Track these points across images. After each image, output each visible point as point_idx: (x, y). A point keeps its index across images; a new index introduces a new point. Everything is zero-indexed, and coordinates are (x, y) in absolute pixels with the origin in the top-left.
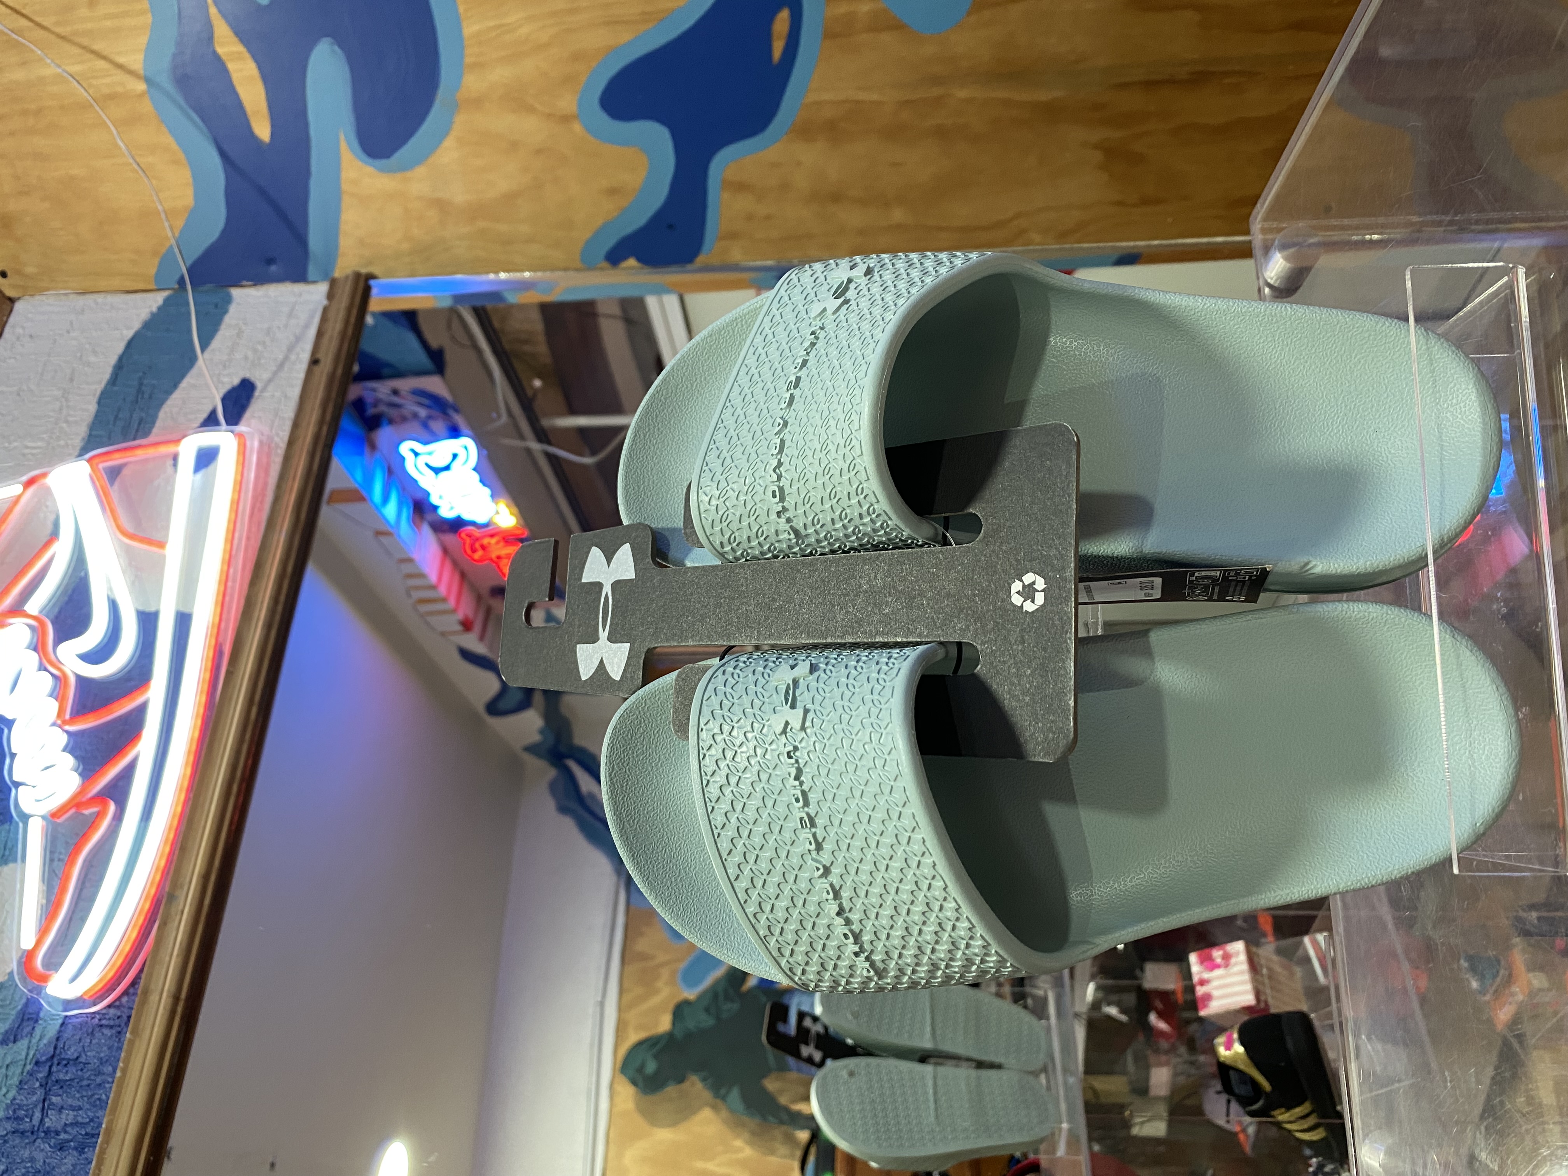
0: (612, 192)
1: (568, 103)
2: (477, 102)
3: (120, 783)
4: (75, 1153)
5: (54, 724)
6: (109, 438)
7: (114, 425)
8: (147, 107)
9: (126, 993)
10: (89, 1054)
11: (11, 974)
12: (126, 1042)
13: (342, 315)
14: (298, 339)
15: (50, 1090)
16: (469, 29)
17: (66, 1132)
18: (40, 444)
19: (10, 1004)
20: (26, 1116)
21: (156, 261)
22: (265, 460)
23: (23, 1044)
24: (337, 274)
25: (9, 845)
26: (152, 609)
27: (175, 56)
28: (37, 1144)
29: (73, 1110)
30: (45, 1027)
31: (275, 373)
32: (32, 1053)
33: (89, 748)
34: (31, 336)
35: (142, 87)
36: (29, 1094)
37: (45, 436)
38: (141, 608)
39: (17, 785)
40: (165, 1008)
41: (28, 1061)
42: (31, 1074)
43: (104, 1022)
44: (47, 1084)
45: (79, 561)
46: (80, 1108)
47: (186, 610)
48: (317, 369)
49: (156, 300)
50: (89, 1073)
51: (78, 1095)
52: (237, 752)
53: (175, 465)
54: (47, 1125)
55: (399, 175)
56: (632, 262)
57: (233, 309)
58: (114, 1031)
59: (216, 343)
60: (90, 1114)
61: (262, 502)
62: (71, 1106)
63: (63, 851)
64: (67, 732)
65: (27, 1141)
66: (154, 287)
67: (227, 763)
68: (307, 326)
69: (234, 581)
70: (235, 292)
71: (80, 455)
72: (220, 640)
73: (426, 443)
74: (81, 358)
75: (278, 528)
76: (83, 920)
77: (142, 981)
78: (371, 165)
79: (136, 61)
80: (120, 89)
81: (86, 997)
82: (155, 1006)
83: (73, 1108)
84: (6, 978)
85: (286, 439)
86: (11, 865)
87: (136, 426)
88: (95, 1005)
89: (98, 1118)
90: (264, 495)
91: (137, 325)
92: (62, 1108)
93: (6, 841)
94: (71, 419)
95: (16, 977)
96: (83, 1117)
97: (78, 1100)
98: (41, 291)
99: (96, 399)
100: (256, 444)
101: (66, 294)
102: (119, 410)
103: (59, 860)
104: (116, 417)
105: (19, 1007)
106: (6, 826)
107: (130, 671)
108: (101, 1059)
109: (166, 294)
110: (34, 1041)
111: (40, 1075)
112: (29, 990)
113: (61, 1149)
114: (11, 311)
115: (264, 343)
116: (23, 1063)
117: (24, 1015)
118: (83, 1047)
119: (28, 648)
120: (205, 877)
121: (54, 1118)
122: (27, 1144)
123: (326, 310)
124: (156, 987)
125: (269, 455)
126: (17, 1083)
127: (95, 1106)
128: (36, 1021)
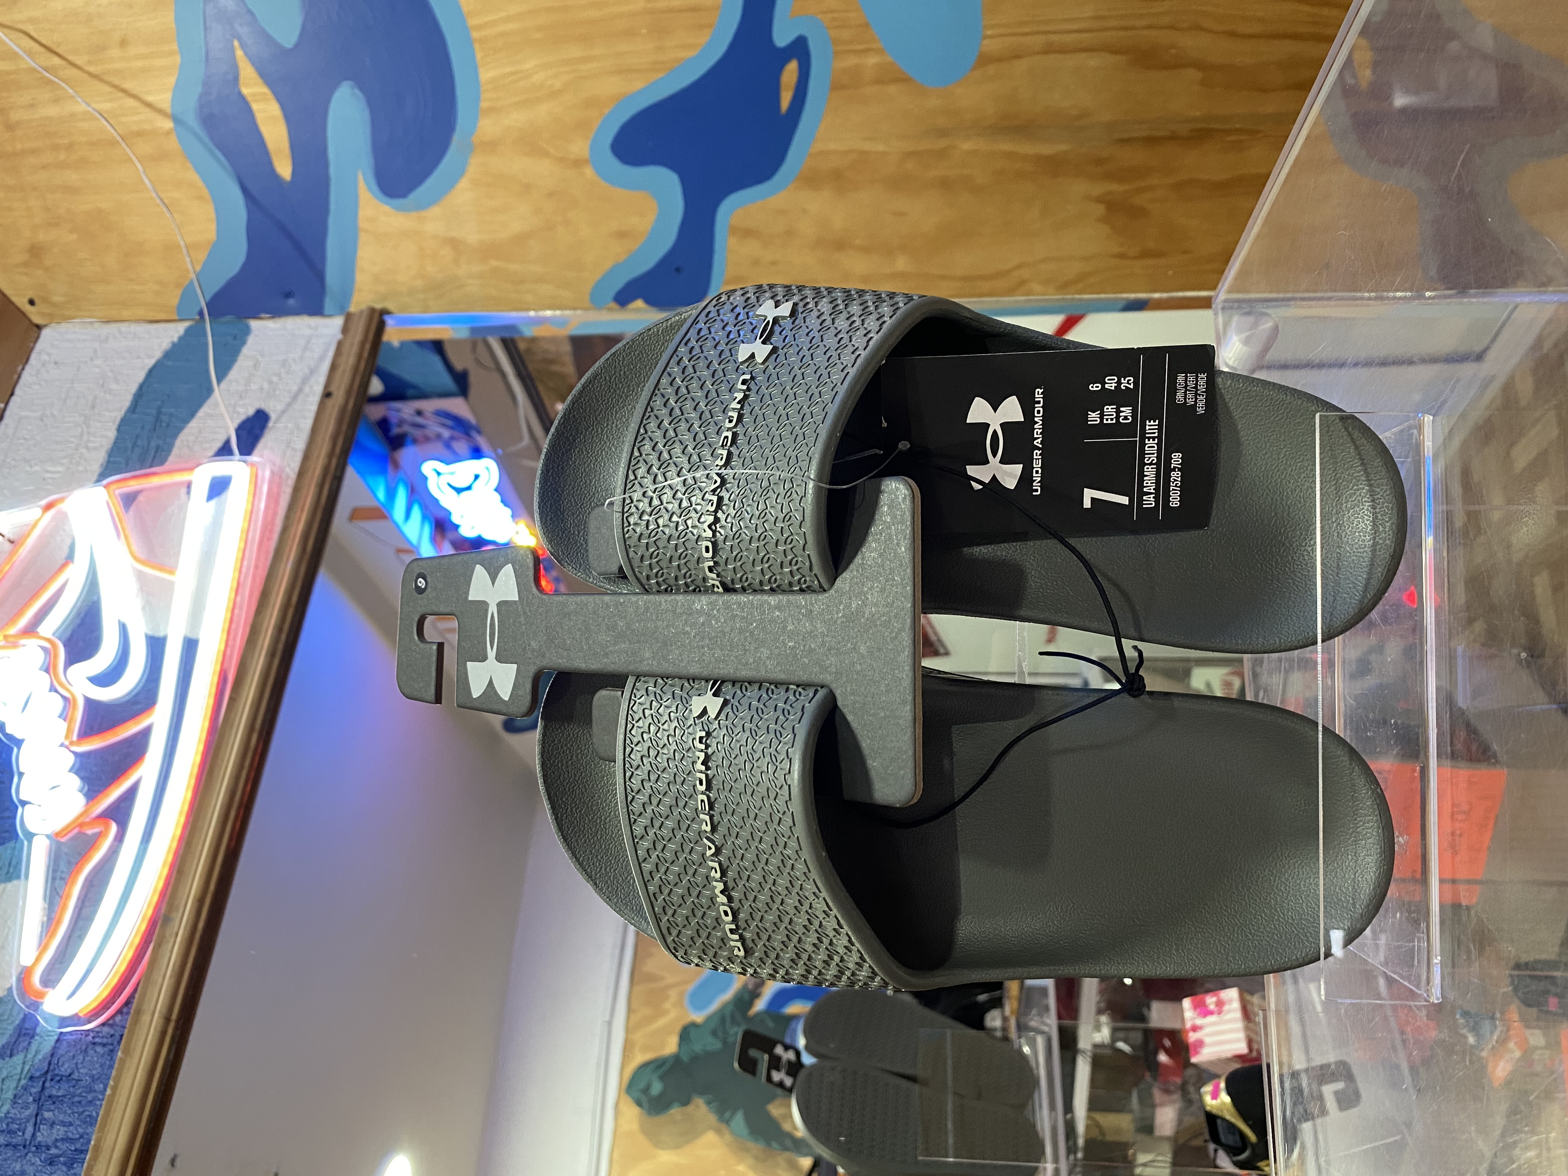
0: (622, 235)
1: (580, 147)
2: (492, 146)
3: (122, 805)
4: (64, 1169)
5: (62, 745)
6: (127, 464)
7: (132, 452)
8: (173, 143)
9: (119, 1012)
10: (81, 1071)
11: (10, 989)
12: (117, 1062)
13: (355, 349)
14: (312, 371)
15: (43, 1105)
16: (486, 75)
17: (56, 1147)
18: (60, 469)
19: (8, 1018)
20: (19, 1130)
21: (179, 292)
22: (275, 490)
23: (18, 1058)
24: (352, 309)
25: (14, 862)
26: (161, 634)
27: (201, 96)
28: (28, 1158)
29: (64, 1126)
30: (40, 1043)
31: (289, 405)
32: (27, 1068)
33: (94, 769)
34: (56, 363)
35: (169, 124)
36: (22, 1108)
37: (65, 461)
38: (150, 633)
39: (24, 803)
40: (155, 1029)
41: (23, 1077)
42: (25, 1088)
43: (97, 1040)
44: (40, 1099)
45: (92, 585)
46: (71, 1124)
47: (192, 636)
48: (330, 402)
49: (178, 330)
50: (81, 1090)
51: (69, 1112)
52: (236, 777)
53: (188, 493)
54: (39, 1139)
55: (414, 214)
56: (639, 303)
57: (251, 340)
58: (106, 1049)
59: (233, 374)
60: (80, 1130)
61: (271, 531)
62: (62, 1122)
63: (65, 870)
64: (73, 752)
65: (19, 1154)
66: (177, 318)
67: (227, 788)
68: (321, 359)
69: (241, 609)
70: (254, 324)
71: (98, 481)
72: (225, 666)
73: (448, 464)
74: (103, 386)
75: (285, 558)
76: (81, 938)
77: (135, 1001)
78: (388, 204)
79: (164, 99)
80: (147, 127)
81: (81, 1015)
82: (147, 1025)
83: (63, 1124)
84: (5, 993)
85: (297, 470)
86: (15, 882)
87: (153, 453)
88: (90, 1023)
89: (88, 1134)
90: (273, 524)
91: (158, 355)
92: (54, 1123)
93: (11, 859)
94: (90, 445)
95: (15, 993)
96: (73, 1133)
97: (70, 1116)
98: (67, 318)
99: (115, 426)
100: (267, 474)
101: (91, 323)
102: (137, 437)
103: (61, 878)
104: (135, 445)
105: (17, 1022)
106: (11, 844)
107: (137, 694)
108: (93, 1076)
109: (187, 324)
110: (30, 1056)
111: (34, 1090)
112: (26, 1007)
113: (51, 1164)
114: (38, 338)
115: (279, 375)
116: (18, 1077)
117: (21, 1031)
118: (77, 1064)
119: (40, 669)
120: (200, 901)
121: (45, 1133)
122: (19, 1157)
123: (340, 344)
124: (148, 1007)
125: (279, 485)
126: (11, 1097)
127: (85, 1122)
128: (33, 1037)
